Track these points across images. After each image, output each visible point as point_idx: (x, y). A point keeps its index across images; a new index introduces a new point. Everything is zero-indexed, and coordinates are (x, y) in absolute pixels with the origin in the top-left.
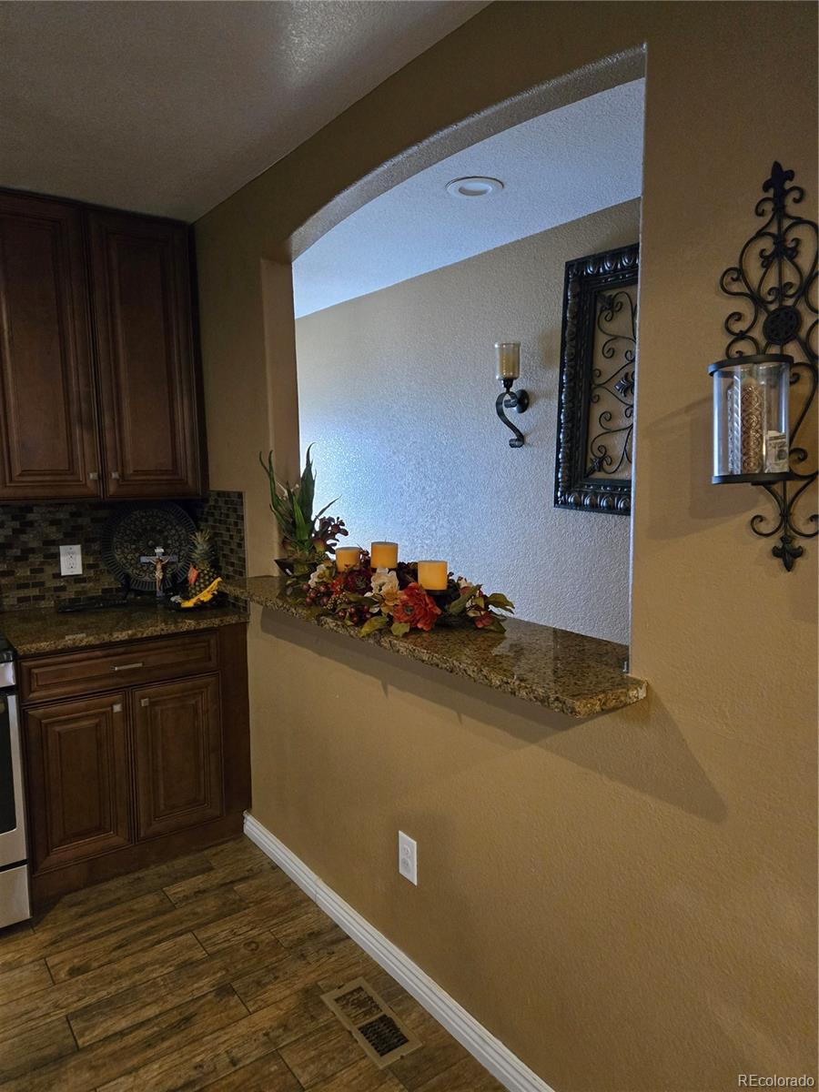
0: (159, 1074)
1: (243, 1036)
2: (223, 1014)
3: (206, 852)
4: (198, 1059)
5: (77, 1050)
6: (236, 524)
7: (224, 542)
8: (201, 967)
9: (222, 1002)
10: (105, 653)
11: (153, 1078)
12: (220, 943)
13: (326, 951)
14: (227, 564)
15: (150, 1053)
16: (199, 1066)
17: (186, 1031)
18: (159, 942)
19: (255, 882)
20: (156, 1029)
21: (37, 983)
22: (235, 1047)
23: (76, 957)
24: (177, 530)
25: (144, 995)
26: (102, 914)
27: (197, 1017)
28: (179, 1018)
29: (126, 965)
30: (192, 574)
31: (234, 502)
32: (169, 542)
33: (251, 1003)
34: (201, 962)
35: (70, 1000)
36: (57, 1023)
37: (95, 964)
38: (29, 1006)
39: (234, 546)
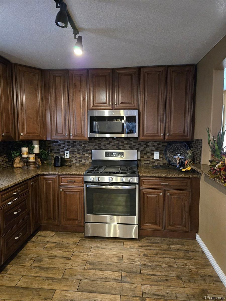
0: (157, 289)
1: (181, 292)
2: (177, 284)
3: (183, 240)
4: (167, 291)
5: (140, 273)
6: (200, 148)
7: (196, 154)
8: (174, 269)
9: (177, 281)
10: (159, 179)
11: (155, 289)
12: (181, 265)
13: (213, 282)
14: (197, 160)
15: (156, 283)
16: (167, 293)
17: (166, 283)
18: (165, 257)
19: (196, 254)
20: (159, 278)
21: (136, 254)
22: (178, 294)
23: (145, 252)
24: (184, 150)
25: (158, 269)
26: (154, 245)
27: (170, 281)
28: (165, 278)
29: (156, 259)
30: (186, 162)
31: (200, 142)
32: (182, 153)
33: (186, 285)
34: (175, 267)
35: (142, 261)
36: (138, 265)
37: (149, 256)
38: (133, 258)
39: (199, 155)
